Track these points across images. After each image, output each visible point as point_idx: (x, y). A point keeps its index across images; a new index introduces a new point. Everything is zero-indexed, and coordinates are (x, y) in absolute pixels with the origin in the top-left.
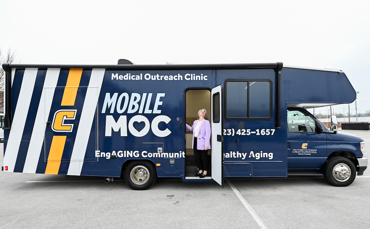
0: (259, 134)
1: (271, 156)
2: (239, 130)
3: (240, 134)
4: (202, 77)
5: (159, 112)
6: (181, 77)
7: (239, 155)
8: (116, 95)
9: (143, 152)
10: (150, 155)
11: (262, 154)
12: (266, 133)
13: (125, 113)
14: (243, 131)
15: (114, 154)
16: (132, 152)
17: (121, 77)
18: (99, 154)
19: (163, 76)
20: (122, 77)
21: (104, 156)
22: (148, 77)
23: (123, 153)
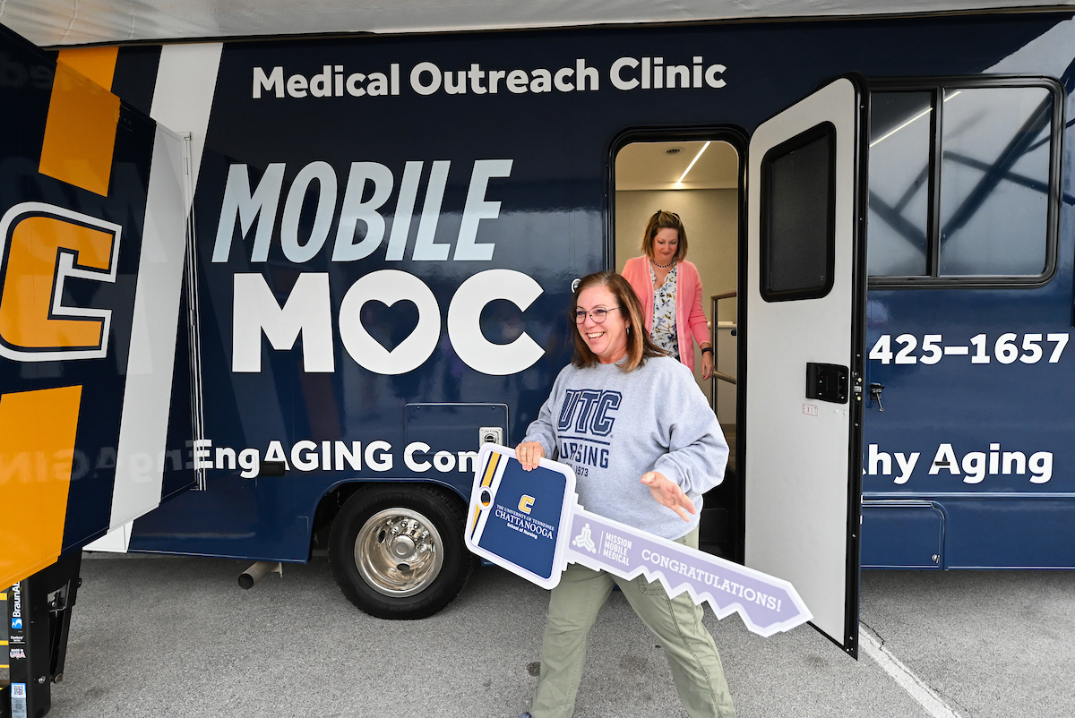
0: (987, 360)
1: (1042, 467)
2: (885, 341)
3: (886, 361)
4: (698, 70)
5: (486, 252)
6: (594, 73)
7: (880, 463)
8: (275, 172)
9: (411, 449)
10: (444, 461)
11: (994, 457)
12: (1021, 352)
13: (320, 263)
14: (906, 344)
15: (275, 455)
16: (357, 445)
17: (297, 86)
18: (207, 453)
19: (502, 74)
20: (304, 84)
21: (232, 466)
22: (426, 79)
23: (319, 451)
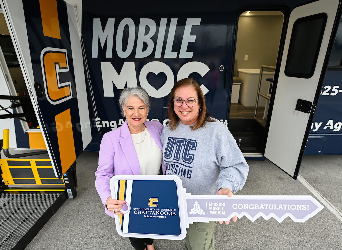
5: (190, 55)
8: (111, 22)
9: (165, 121)
13: (132, 58)
14: (327, 89)
21: (108, 126)
